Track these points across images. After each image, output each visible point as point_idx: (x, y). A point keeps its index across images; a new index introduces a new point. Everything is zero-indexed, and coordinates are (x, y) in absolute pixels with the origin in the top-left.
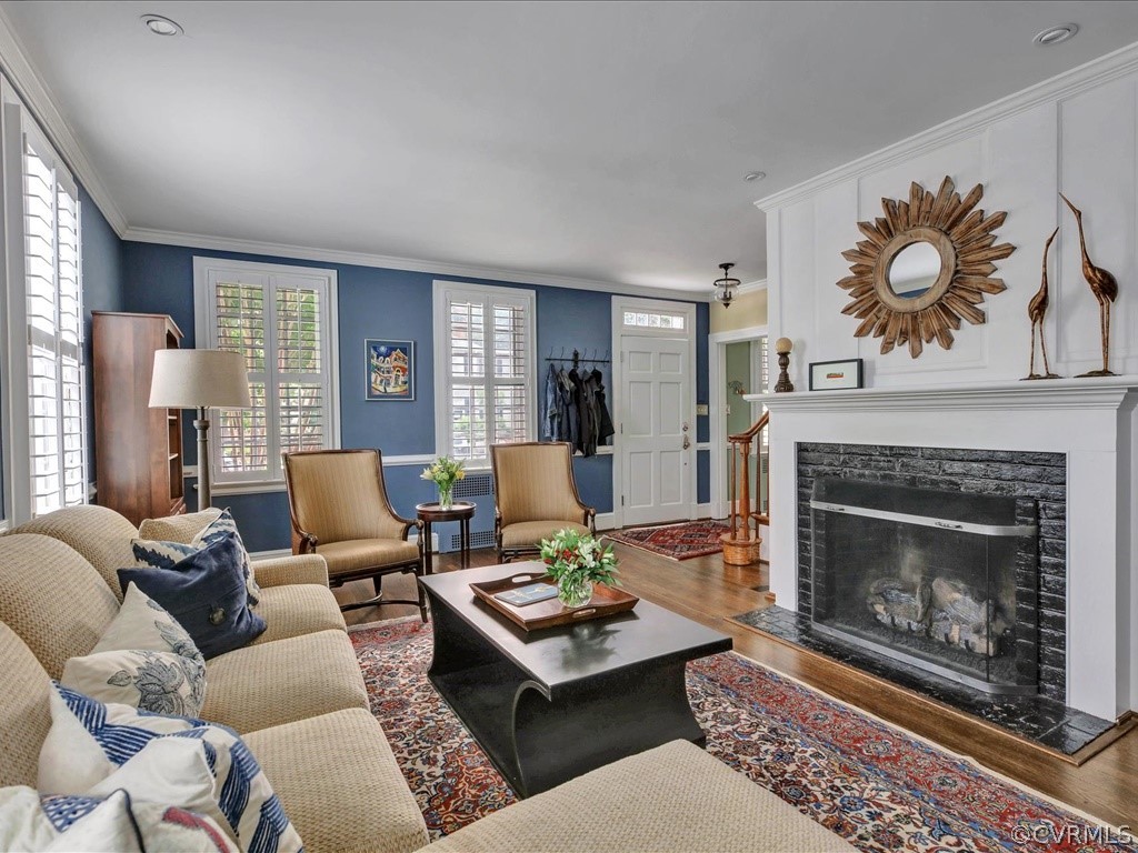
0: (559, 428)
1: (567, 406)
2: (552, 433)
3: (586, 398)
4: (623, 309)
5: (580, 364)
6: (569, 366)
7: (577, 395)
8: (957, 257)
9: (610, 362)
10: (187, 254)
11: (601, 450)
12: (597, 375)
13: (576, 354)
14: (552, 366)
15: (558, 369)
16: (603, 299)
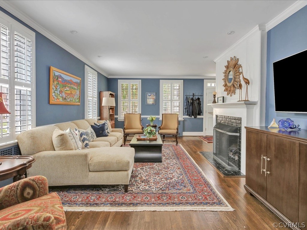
0: (188, 111)
1: (190, 106)
2: (186, 112)
3: (195, 104)
4: (207, 82)
5: (194, 96)
6: (191, 97)
7: (192, 103)
8: (235, 74)
9: (203, 96)
10: (117, 79)
11: (198, 117)
12: (199, 99)
13: (194, 94)
14: (187, 97)
15: (188, 98)
16: (202, 81)
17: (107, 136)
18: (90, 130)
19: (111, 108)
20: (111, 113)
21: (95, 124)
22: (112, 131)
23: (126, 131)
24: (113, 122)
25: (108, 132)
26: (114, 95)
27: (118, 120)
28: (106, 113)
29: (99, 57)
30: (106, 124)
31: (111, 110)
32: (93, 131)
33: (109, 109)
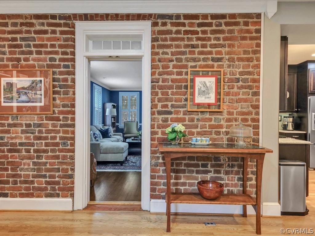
10: (118, 92)
17: (110, 138)
18: (98, 132)
19: (113, 117)
20: (113, 121)
21: (101, 129)
22: (114, 135)
23: (125, 135)
24: (115, 129)
25: (110, 135)
26: (116, 105)
27: (119, 127)
28: (109, 121)
29: (104, 78)
30: (109, 129)
31: (113, 119)
32: (100, 133)
33: (111, 117)
